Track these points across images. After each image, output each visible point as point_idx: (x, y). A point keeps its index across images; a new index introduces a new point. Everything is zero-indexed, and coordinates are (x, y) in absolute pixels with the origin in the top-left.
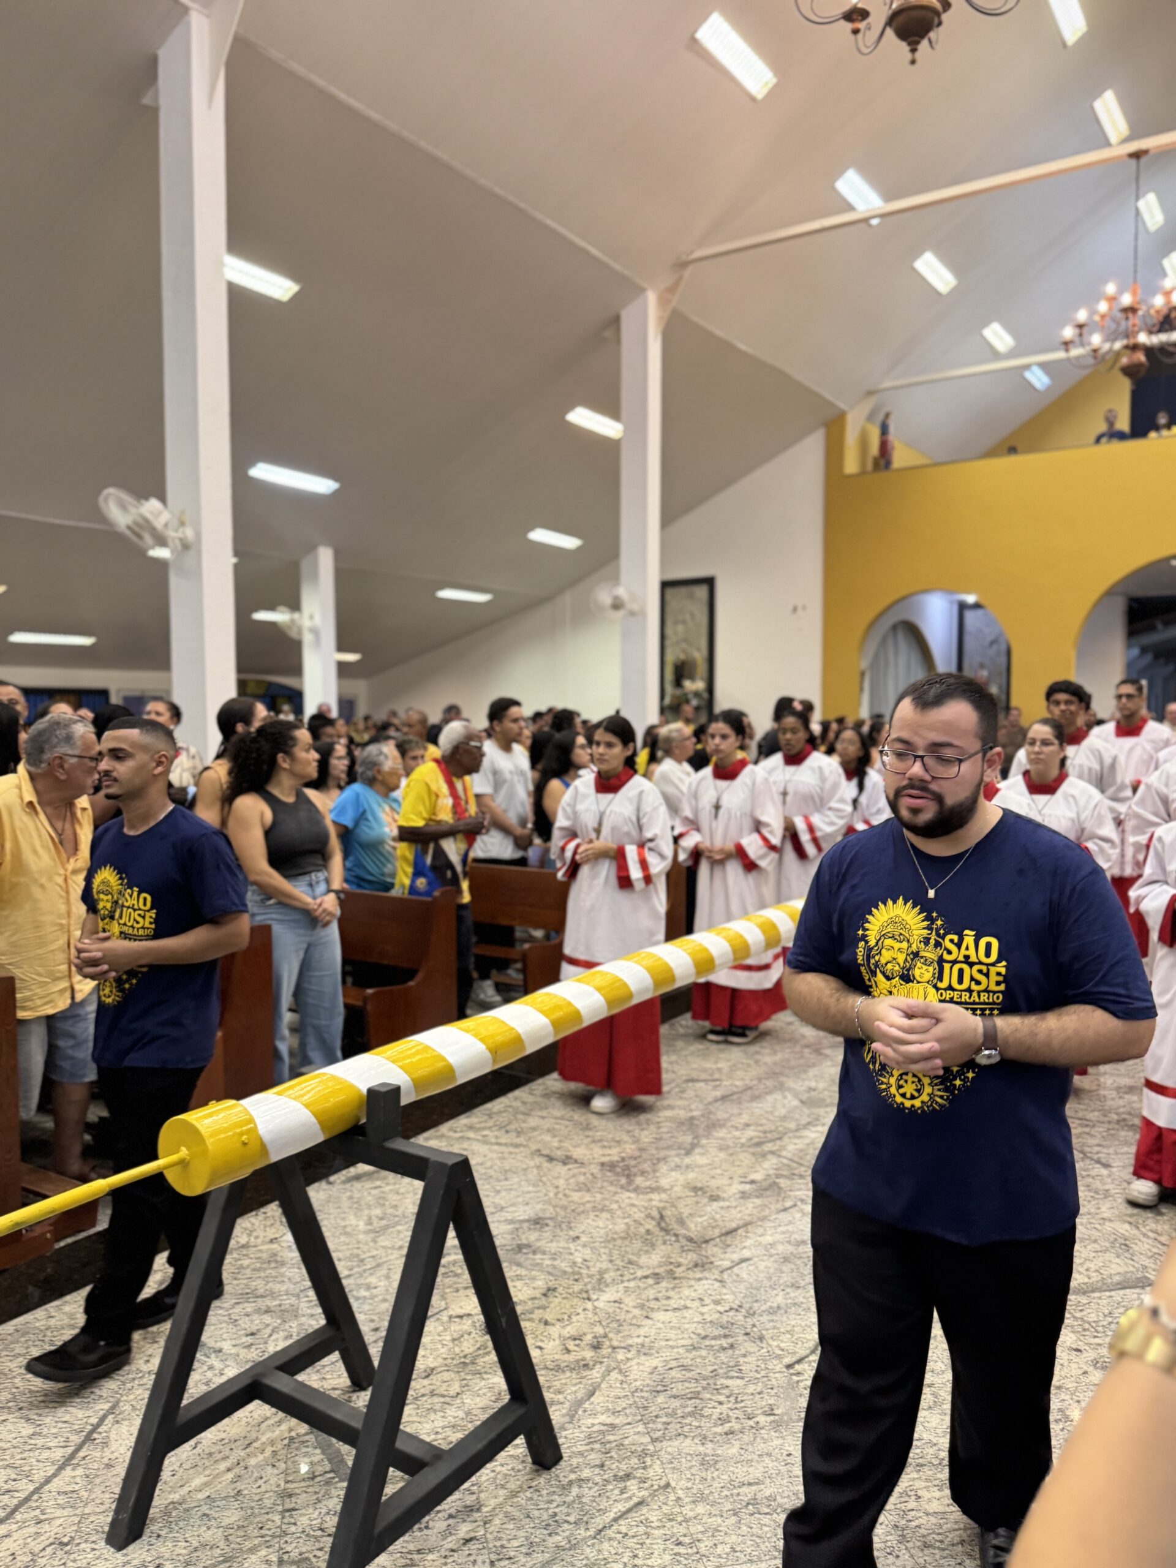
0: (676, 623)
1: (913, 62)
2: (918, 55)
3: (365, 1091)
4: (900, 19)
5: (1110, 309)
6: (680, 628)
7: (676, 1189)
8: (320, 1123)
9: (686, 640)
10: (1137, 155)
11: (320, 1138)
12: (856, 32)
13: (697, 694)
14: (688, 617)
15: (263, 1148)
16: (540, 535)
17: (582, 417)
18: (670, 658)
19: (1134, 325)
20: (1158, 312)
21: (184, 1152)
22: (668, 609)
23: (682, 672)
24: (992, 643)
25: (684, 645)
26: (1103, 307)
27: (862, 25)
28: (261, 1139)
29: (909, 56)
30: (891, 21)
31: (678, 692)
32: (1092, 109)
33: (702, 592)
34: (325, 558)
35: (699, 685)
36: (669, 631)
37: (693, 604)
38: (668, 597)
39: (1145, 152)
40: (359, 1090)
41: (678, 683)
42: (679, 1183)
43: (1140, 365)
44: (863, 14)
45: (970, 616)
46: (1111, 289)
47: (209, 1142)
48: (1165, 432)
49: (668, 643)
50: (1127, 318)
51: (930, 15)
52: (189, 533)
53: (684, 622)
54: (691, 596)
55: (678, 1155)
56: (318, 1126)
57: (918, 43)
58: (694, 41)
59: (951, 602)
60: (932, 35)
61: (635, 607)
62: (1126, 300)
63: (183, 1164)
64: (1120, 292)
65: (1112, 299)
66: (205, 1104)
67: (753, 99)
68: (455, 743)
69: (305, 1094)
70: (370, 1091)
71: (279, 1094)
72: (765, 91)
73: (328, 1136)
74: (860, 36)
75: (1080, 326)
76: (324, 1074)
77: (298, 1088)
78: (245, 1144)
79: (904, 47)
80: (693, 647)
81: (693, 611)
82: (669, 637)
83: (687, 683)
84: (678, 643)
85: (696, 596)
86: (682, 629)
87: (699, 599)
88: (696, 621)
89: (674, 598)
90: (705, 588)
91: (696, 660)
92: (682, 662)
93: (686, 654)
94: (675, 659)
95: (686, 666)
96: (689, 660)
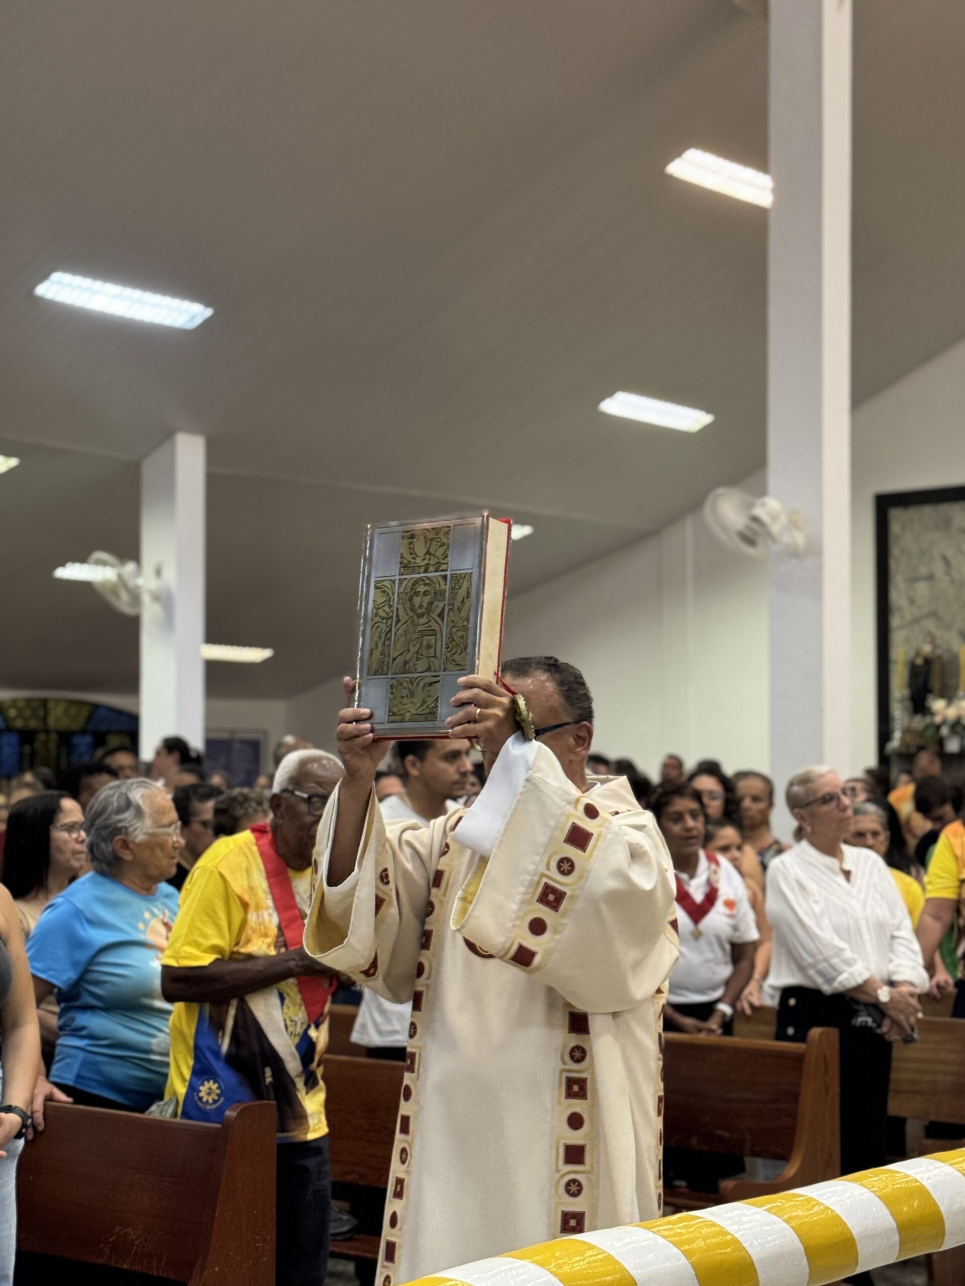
0: (913, 580)
6: (922, 588)
9: (933, 614)
14: (938, 567)
16: (623, 405)
17: (700, 168)
18: (900, 654)
22: (895, 551)
25: (930, 625)
34: (189, 456)
36: (897, 596)
37: (951, 540)
38: (895, 528)
49: (895, 621)
53: (930, 578)
54: (947, 524)
80: (949, 627)
81: (949, 554)
82: (900, 609)
83: (938, 705)
84: (916, 621)
85: (956, 524)
86: (926, 592)
87: (960, 530)
88: (956, 576)
89: (905, 528)
91: (956, 657)
92: (928, 661)
93: (933, 642)
94: (911, 654)
95: (936, 668)
96: (940, 657)
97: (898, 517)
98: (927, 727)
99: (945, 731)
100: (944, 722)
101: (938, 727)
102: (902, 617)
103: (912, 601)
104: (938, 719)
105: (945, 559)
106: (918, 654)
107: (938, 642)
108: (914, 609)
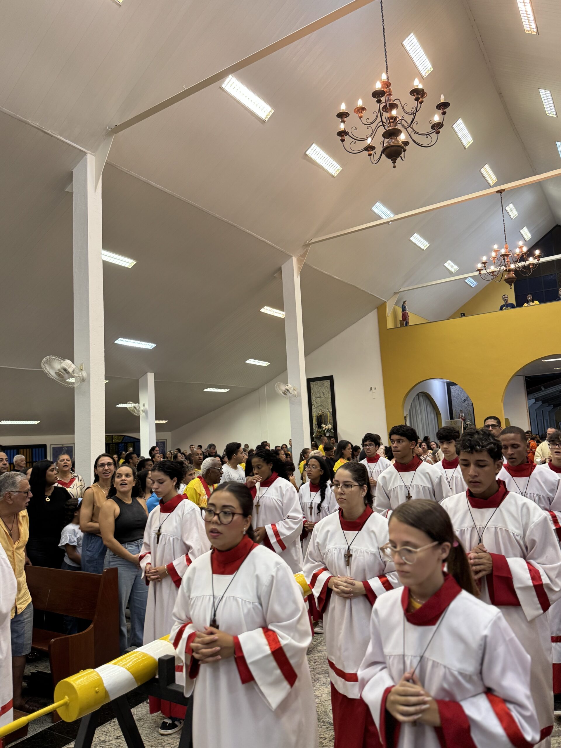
0: (316, 398)
1: (394, 167)
2: (396, 164)
3: (157, 660)
4: (388, 150)
5: (496, 255)
6: (318, 399)
7: (324, 696)
8: (135, 678)
9: (321, 405)
10: (500, 192)
11: (136, 686)
12: (370, 155)
13: (328, 430)
14: (322, 394)
15: (106, 693)
16: (250, 361)
17: (267, 310)
18: (315, 414)
19: (508, 262)
20: (518, 255)
21: (67, 698)
22: (312, 391)
23: (321, 420)
24: (465, 400)
25: (321, 408)
26: (493, 254)
27: (372, 152)
28: (105, 688)
29: (393, 165)
30: (383, 151)
31: (320, 430)
32: (480, 171)
33: (327, 383)
34: (151, 377)
35: (330, 426)
36: (313, 402)
37: (324, 388)
38: (312, 386)
39: (504, 190)
40: (155, 660)
41: (319, 426)
42: (325, 692)
43: (513, 278)
44: (373, 148)
45: (453, 388)
46: (496, 247)
47: (78, 692)
48: (531, 304)
49: (313, 407)
50: (504, 259)
51: (400, 148)
52: (84, 374)
53: (320, 397)
54: (323, 385)
55: (324, 677)
56: (134, 680)
57: (396, 159)
58: (306, 155)
59: (444, 382)
60: (402, 155)
61: (296, 393)
62: (503, 251)
63: (66, 705)
64: (500, 247)
65: (497, 251)
66: (78, 672)
67: (333, 176)
68: (208, 468)
69: (128, 663)
70: (160, 659)
71: (115, 664)
72: (338, 173)
73: (140, 684)
74: (372, 156)
75: (484, 263)
76: (137, 652)
77: (124, 660)
78: (97, 692)
79: (390, 161)
80: (325, 408)
81: (324, 392)
82: (314, 404)
83: (324, 426)
84: (318, 407)
85: (325, 385)
86: (320, 400)
87: (326, 386)
88: (326, 397)
89: (314, 386)
90: (329, 381)
91: (327, 415)
92: (321, 416)
93: (322, 412)
94: (317, 415)
95: (323, 417)
96: (323, 415)
97: (312, 384)
98: (322, 431)
99: (325, 432)
100: (325, 430)
101: (324, 431)
102: (315, 406)
103: (316, 403)
104: (324, 429)
105: (323, 393)
106: (318, 415)
107: (323, 412)
108: (317, 404)
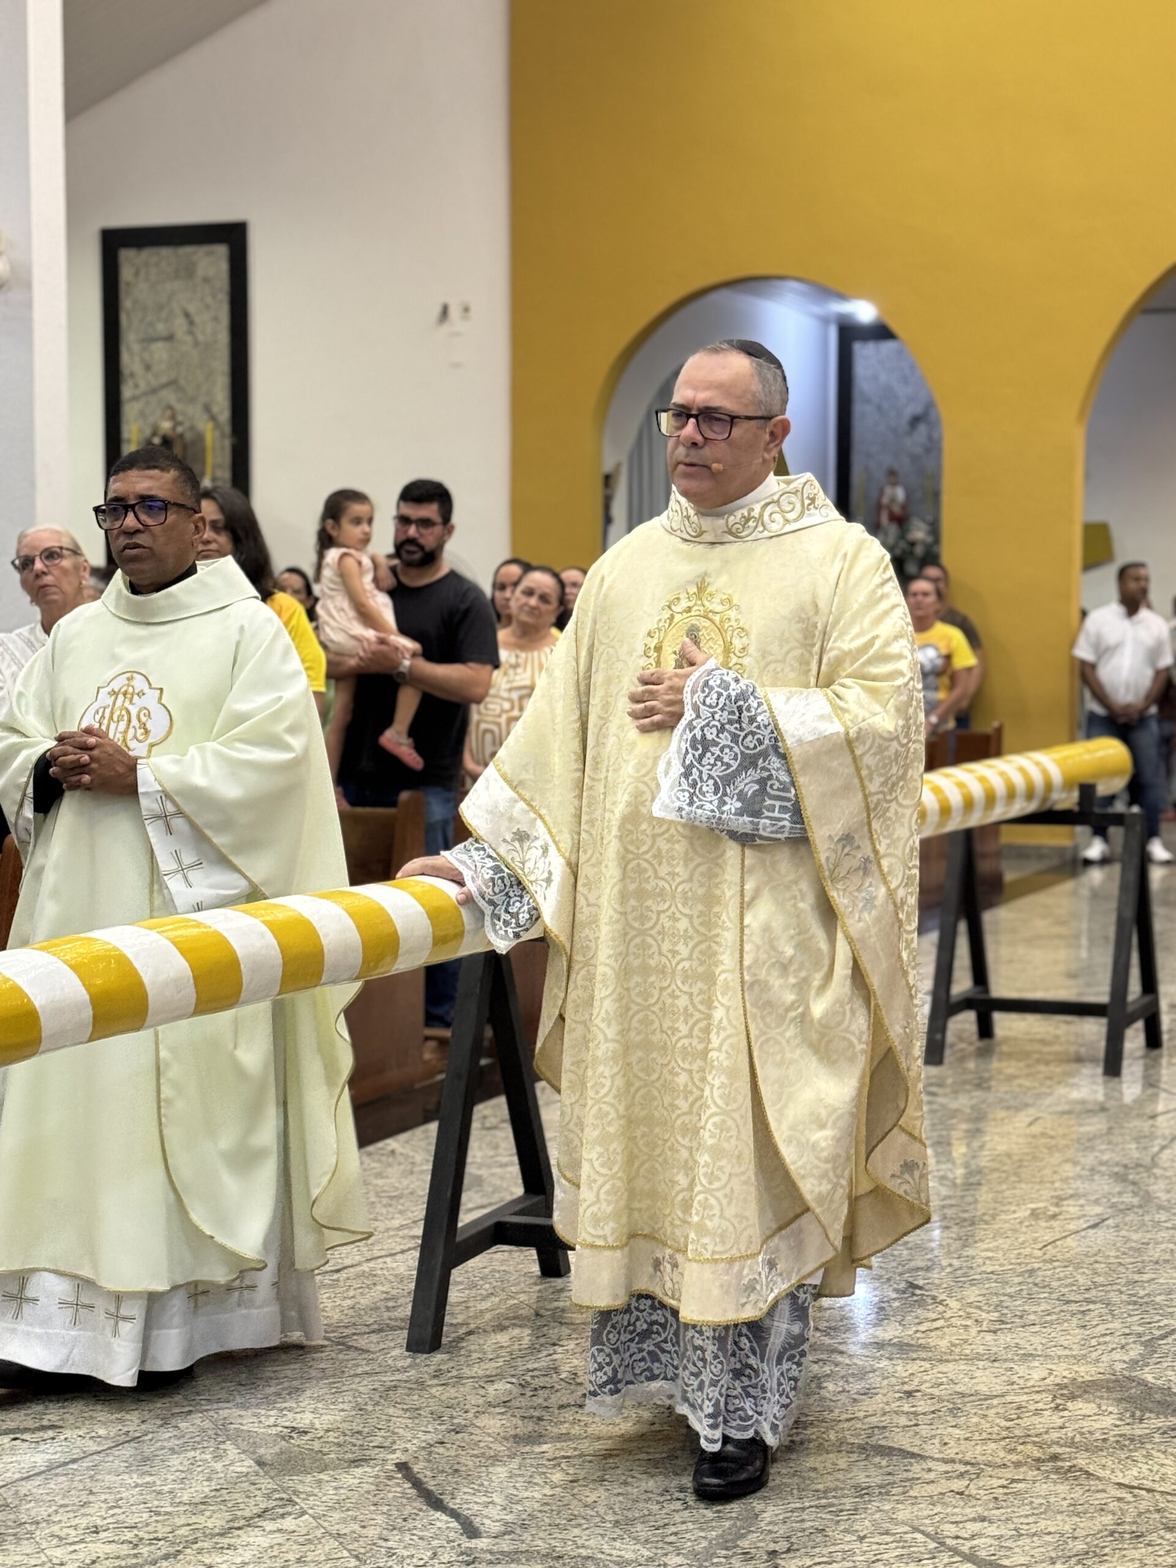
0: (148, 340)
6: (160, 351)
9: (174, 383)
14: (179, 325)
18: (134, 431)
22: (126, 302)
24: (915, 421)
33: (213, 262)
36: (129, 360)
37: (190, 291)
38: (126, 273)
45: (865, 354)
49: (127, 391)
53: (170, 338)
54: (188, 272)
59: (825, 321)
80: (192, 400)
81: (192, 309)
82: (132, 375)
84: (154, 391)
85: (200, 272)
86: (165, 356)
87: (206, 280)
88: (200, 337)
89: (137, 274)
90: (221, 251)
91: (200, 438)
92: (166, 440)
93: (173, 418)
94: (148, 432)
95: (176, 448)
96: (181, 436)
97: (129, 259)
102: (136, 386)
103: (148, 367)
105: (187, 315)
106: (154, 434)
107: (180, 418)
108: (150, 376)
